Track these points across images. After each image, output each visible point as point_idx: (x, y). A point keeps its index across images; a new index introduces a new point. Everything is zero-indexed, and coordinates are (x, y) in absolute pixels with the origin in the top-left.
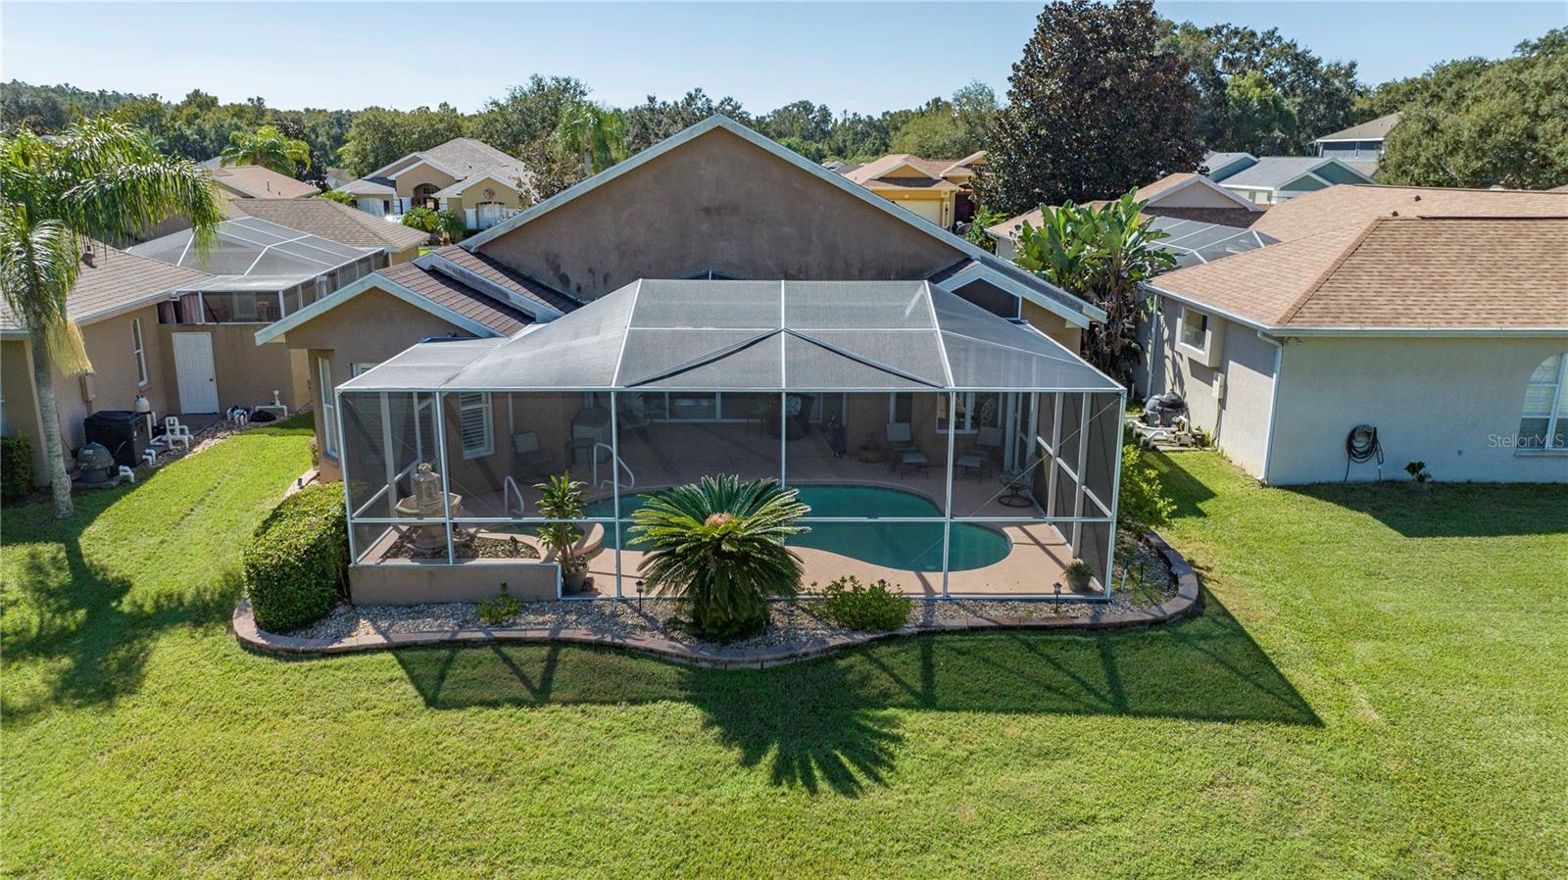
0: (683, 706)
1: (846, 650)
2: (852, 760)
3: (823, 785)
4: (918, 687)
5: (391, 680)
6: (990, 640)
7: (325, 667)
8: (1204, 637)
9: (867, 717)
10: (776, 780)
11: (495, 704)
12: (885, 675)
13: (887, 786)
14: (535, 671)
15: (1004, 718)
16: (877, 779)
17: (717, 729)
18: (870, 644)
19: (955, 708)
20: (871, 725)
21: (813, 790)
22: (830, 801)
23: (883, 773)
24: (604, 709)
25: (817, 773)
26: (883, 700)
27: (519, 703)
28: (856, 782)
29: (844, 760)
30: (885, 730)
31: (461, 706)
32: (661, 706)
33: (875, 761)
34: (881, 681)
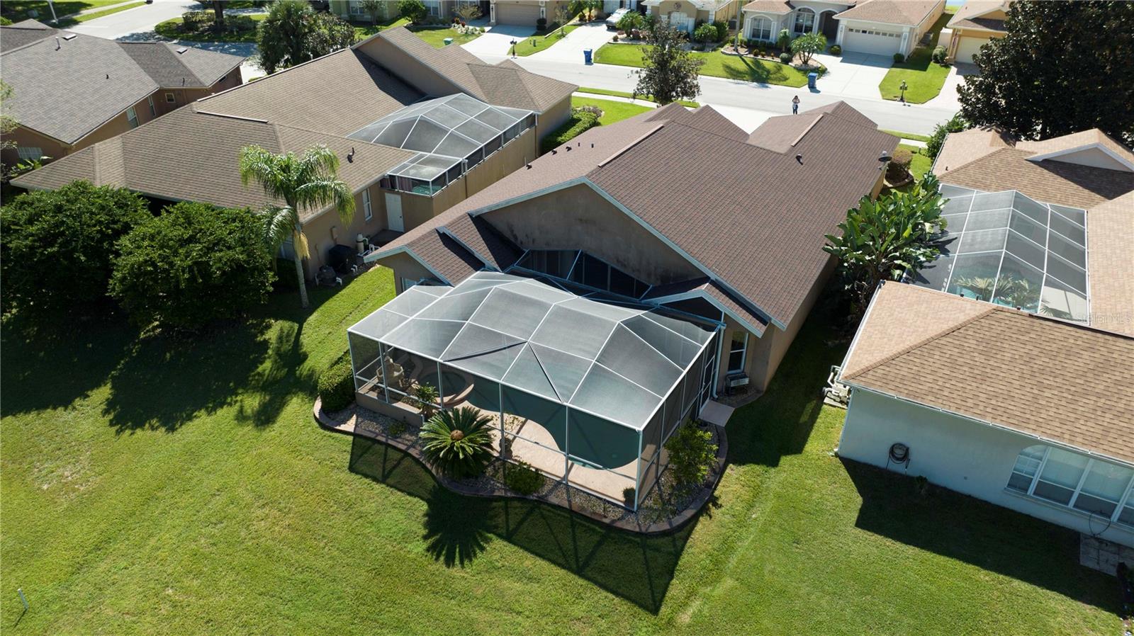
0: (423, 503)
1: (500, 498)
2: (460, 551)
3: (442, 558)
4: (511, 527)
5: (345, 451)
6: (559, 515)
7: (330, 436)
9: (481, 535)
10: (428, 550)
11: (366, 476)
12: (503, 517)
13: (463, 567)
14: (389, 466)
15: (529, 555)
16: (462, 562)
17: (426, 518)
18: (512, 499)
19: (515, 544)
20: (479, 538)
21: (437, 559)
22: (440, 566)
23: (466, 562)
24: (399, 493)
25: (444, 552)
26: (493, 530)
27: (375, 479)
28: (454, 562)
29: (457, 550)
30: (482, 543)
31: (357, 473)
32: (416, 499)
33: (467, 555)
34: (501, 520)
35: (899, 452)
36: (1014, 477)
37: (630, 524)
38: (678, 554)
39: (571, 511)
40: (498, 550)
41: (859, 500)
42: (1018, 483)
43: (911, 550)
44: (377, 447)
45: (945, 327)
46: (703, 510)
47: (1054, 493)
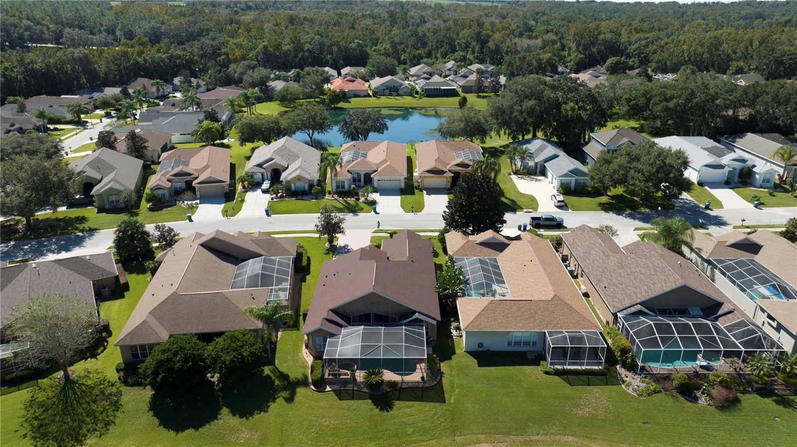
0: (369, 400)
1: (389, 391)
4: (398, 397)
5: (334, 396)
6: (408, 390)
7: (325, 394)
8: (436, 389)
9: (391, 402)
10: (380, 411)
11: (346, 400)
14: (351, 394)
15: (407, 402)
17: (373, 404)
18: (392, 390)
19: (401, 401)
21: (384, 412)
22: (386, 413)
23: (392, 410)
24: (360, 401)
25: (384, 410)
26: (393, 399)
27: (350, 400)
28: (389, 411)
29: (387, 408)
30: (393, 404)
31: (343, 400)
32: (366, 400)
33: (391, 408)
34: (393, 396)
35: (480, 345)
36: (508, 342)
37: (427, 385)
38: (442, 388)
39: (410, 388)
40: (397, 404)
41: (476, 361)
42: (510, 344)
43: (493, 368)
44: (343, 391)
45: (482, 309)
46: (442, 376)
47: (517, 343)
